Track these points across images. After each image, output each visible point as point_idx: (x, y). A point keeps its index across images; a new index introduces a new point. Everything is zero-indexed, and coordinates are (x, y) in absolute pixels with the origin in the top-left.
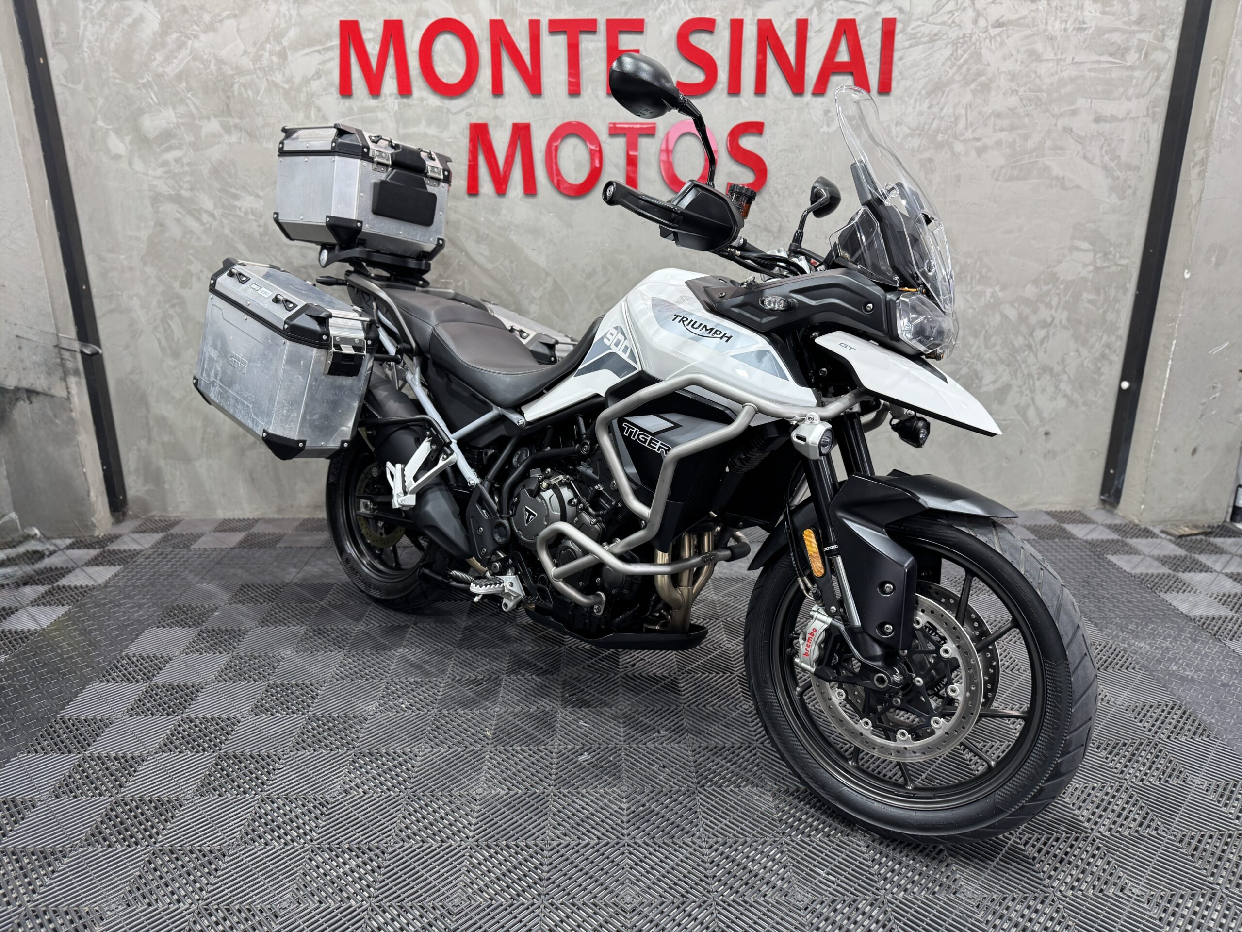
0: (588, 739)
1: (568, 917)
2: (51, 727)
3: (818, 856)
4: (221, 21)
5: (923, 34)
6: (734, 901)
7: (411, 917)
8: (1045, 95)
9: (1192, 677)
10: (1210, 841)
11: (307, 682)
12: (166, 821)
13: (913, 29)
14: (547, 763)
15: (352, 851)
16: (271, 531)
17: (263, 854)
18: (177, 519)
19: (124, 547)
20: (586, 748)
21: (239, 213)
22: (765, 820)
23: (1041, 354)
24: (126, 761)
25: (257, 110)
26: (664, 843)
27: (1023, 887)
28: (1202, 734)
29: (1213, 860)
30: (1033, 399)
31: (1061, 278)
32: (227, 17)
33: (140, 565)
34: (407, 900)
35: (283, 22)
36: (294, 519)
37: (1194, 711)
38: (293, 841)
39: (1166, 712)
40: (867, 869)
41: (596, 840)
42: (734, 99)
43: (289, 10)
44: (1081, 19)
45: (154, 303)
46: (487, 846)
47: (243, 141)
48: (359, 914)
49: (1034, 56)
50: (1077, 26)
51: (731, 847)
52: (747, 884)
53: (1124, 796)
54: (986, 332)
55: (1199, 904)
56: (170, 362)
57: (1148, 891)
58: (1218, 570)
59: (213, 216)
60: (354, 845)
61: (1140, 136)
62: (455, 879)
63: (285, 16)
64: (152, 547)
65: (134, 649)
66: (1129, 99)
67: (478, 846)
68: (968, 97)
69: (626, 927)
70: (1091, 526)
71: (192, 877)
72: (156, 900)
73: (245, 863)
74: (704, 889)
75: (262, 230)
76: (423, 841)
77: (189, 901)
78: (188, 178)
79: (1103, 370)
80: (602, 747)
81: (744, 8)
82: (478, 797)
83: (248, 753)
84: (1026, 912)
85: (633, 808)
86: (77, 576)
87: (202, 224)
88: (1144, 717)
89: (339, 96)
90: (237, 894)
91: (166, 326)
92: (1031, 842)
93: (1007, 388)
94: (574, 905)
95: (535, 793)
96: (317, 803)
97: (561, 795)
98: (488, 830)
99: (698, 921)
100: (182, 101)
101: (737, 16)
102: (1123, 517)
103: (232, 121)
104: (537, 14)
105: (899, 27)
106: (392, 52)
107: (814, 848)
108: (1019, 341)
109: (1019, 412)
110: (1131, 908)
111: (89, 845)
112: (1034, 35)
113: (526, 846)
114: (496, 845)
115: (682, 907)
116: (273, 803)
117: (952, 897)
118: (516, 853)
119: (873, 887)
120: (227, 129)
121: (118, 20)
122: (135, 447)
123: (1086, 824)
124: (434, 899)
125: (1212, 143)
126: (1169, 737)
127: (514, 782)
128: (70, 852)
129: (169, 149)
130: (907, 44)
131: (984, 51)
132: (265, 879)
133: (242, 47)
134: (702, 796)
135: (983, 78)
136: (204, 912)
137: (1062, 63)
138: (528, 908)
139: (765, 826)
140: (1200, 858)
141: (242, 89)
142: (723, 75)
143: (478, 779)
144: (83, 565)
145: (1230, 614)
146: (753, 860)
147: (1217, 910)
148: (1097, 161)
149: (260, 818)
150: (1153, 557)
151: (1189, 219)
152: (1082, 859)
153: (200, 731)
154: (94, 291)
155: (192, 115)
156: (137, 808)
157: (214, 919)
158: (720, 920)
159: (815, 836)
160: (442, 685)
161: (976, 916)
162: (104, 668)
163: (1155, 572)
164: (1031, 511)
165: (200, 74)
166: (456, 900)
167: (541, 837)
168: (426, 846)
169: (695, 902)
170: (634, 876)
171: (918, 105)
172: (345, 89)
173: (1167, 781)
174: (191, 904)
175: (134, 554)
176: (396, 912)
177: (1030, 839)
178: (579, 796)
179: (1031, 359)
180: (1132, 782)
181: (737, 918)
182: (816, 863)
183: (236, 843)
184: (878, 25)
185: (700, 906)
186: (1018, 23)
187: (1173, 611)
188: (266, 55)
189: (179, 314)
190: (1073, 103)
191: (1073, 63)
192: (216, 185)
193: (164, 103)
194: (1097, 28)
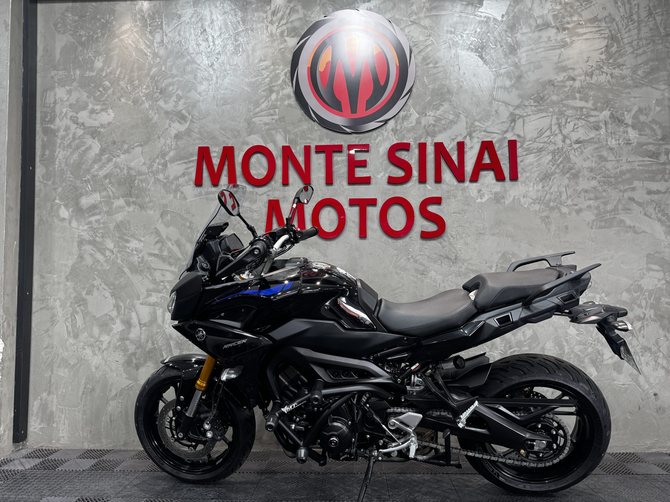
4: (133, 148)
5: (534, 148)
8: (613, 180)
13: (527, 145)
16: (115, 459)
18: (56, 449)
19: (11, 468)
21: (128, 250)
25: (147, 193)
31: (645, 288)
35: (167, 148)
42: (423, 185)
43: (171, 142)
44: (627, 138)
45: (69, 304)
47: (136, 210)
49: (603, 158)
50: (626, 142)
56: (71, 341)
59: (112, 252)
63: (169, 145)
64: (31, 469)
66: (666, 181)
68: (566, 181)
75: (140, 260)
78: (101, 231)
81: (426, 138)
87: (106, 257)
89: (194, 185)
91: (73, 318)
100: (105, 189)
101: (422, 141)
103: (131, 200)
104: (309, 143)
105: (518, 145)
112: (600, 147)
120: (128, 204)
121: (77, 148)
122: (39, 398)
129: (94, 215)
130: (524, 153)
131: (571, 156)
133: (143, 161)
135: (573, 171)
137: (621, 162)
141: (140, 183)
142: (415, 172)
148: (654, 216)
154: (34, 296)
155: (109, 197)
164: (656, 453)
165: (118, 175)
171: (535, 186)
172: (198, 182)
175: (16, 473)
184: (506, 144)
186: (590, 141)
188: (156, 165)
189: (82, 311)
190: (632, 184)
191: (627, 162)
192: (117, 235)
193: (94, 190)
194: (638, 143)
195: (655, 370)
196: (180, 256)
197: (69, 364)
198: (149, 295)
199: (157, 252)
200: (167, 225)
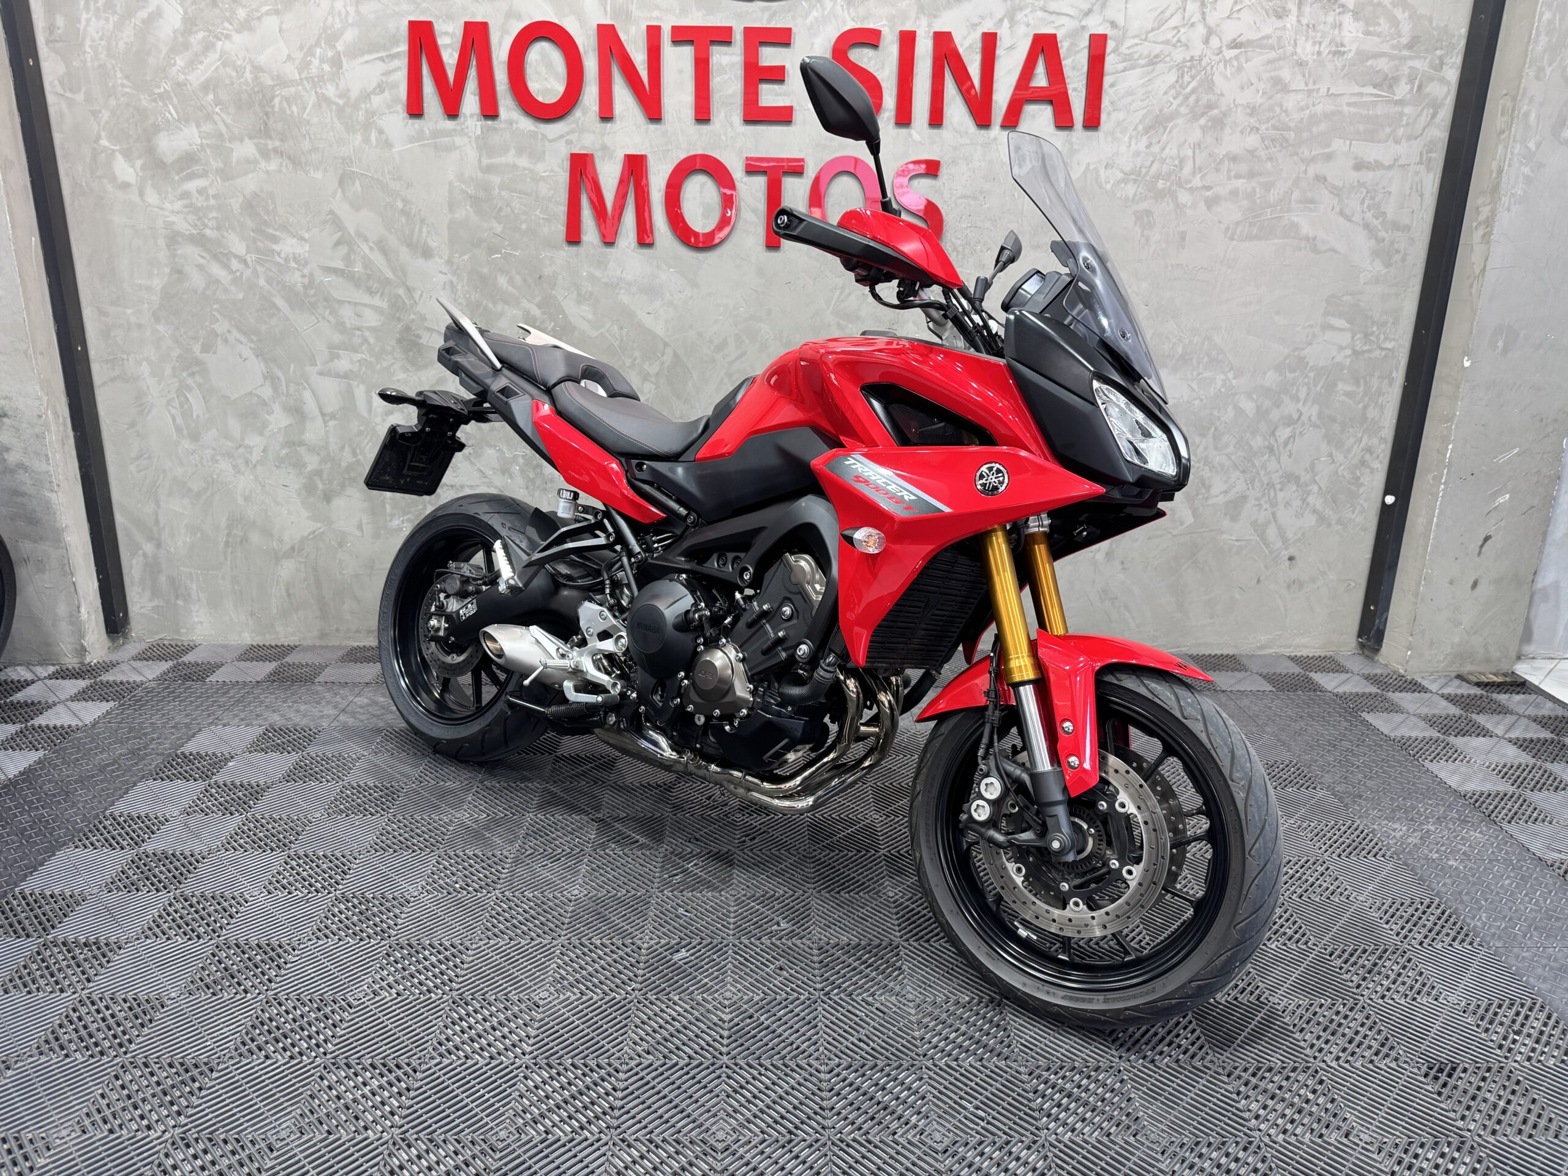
0: (688, 932)
1: (642, 1157)
2: (7, 903)
3: (966, 1085)
4: (259, 18)
5: (1141, 55)
6: (854, 1140)
7: (443, 1154)
8: (1292, 134)
9: (1456, 868)
10: (1463, 1075)
11: (339, 855)
12: (142, 1025)
13: (1128, 48)
14: (633, 961)
15: (375, 1068)
16: (310, 663)
17: (262, 1069)
18: (192, 644)
19: (119, 678)
20: (684, 943)
21: (277, 259)
22: (903, 1038)
23: (1284, 458)
24: (99, 949)
25: (303, 130)
26: (772, 1065)
27: (1222, 1129)
28: (1463, 941)
29: (1465, 1100)
30: (1274, 514)
31: (1311, 364)
32: (267, 13)
33: (140, 700)
34: (439, 1131)
35: (337, 20)
36: (340, 647)
37: (1456, 911)
38: (301, 1054)
39: (1420, 912)
40: (1026, 1102)
41: (687, 1060)
42: (903, 131)
43: (345, 7)
44: (1338, 39)
45: (168, 371)
46: (548, 1065)
47: (284, 169)
48: (377, 1148)
49: (1280, 85)
50: (1334, 49)
51: (856, 1071)
52: (872, 1118)
53: (1360, 1017)
54: (1216, 429)
55: (1443, 1155)
56: (186, 444)
57: (1380, 1137)
58: (1500, 733)
60: (378, 1061)
61: (1411, 189)
62: (504, 1106)
63: (340, 13)
64: (158, 679)
65: (121, 807)
66: (1397, 142)
67: (535, 1064)
68: (1196, 135)
69: (715, 1171)
70: (1344, 676)
71: (168, 1098)
72: (120, 1126)
73: (237, 1081)
74: (819, 1123)
75: (306, 281)
76: (467, 1057)
77: (163, 1128)
78: (214, 214)
79: (1362, 480)
80: (705, 942)
81: (917, 18)
82: (541, 1003)
83: (254, 943)
84: (1223, 1160)
85: (736, 1020)
86: (58, 713)
87: (232, 272)
88: (1392, 917)
89: (406, 115)
90: (224, 1120)
91: (182, 399)
92: (1237, 1072)
93: (1242, 499)
94: (651, 1141)
95: (614, 998)
96: (336, 1007)
97: (647, 1003)
98: (551, 1044)
99: (807, 1165)
100: (208, 117)
101: (908, 27)
102: (1386, 665)
103: (270, 144)
104: (657, 18)
105: (1110, 45)
106: (474, 62)
107: (962, 1075)
108: (1258, 442)
109: (1255, 531)
110: (1357, 1158)
111: (41, 1054)
112: (1279, 59)
113: (598, 1066)
114: (559, 1064)
115: (788, 1147)
116: (280, 1004)
117: (1132, 1140)
118: (584, 1075)
119: (1032, 1125)
120: (265, 154)
121: (129, 13)
122: (140, 552)
123: (1308, 1051)
124: (474, 1132)
125: (1500, 199)
126: (1421, 944)
127: (589, 984)
128: (16, 1062)
129: (192, 177)
130: (1121, 66)
131: (1217, 79)
132: (261, 1101)
133: (286, 51)
134: (826, 1006)
135: (1216, 111)
136: (179, 1141)
137: (1315, 94)
138: (592, 1145)
139: (903, 1046)
140: (1450, 1097)
141: (285, 104)
142: (889, 101)
143: (543, 980)
144: (67, 700)
145: (1511, 790)
146: (884, 1089)
147: (1465, 1164)
148: (1357, 217)
149: (262, 1024)
150: (1419, 716)
151: (1471, 294)
152: (1299, 1095)
153: (196, 912)
154: (92, 353)
155: (220, 135)
156: (107, 1008)
157: (191, 1151)
158: (835, 1164)
159: (964, 1060)
160: (509, 860)
161: (1159, 1165)
162: (81, 830)
163: (1421, 735)
164: (1270, 655)
165: (232, 84)
166: (503, 1132)
167: (618, 1055)
168: (470, 1062)
169: (805, 1140)
170: (731, 1106)
171: (1133, 143)
172: (415, 109)
173: (1414, 999)
174: (164, 1132)
175: (133, 687)
176: (424, 1147)
177: (1236, 1068)
178: (670, 1003)
179: (1273, 465)
180: (1371, 999)
181: (857, 1162)
182: (962, 1094)
183: (228, 1055)
184: (1087, 43)
185: (811, 1146)
186: (1259, 44)
187: (1439, 784)
188: (316, 62)
189: (199, 386)
190: (1328, 145)
191: (1329, 95)
192: (250, 223)
193: (185, 119)
194: (1358, 53)
195: (1299, 515)
196: (390, 275)
197: (190, 490)
198: (334, 357)
199: (339, 264)
200: (356, 207)
